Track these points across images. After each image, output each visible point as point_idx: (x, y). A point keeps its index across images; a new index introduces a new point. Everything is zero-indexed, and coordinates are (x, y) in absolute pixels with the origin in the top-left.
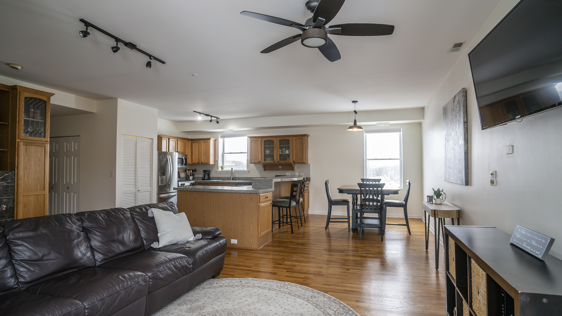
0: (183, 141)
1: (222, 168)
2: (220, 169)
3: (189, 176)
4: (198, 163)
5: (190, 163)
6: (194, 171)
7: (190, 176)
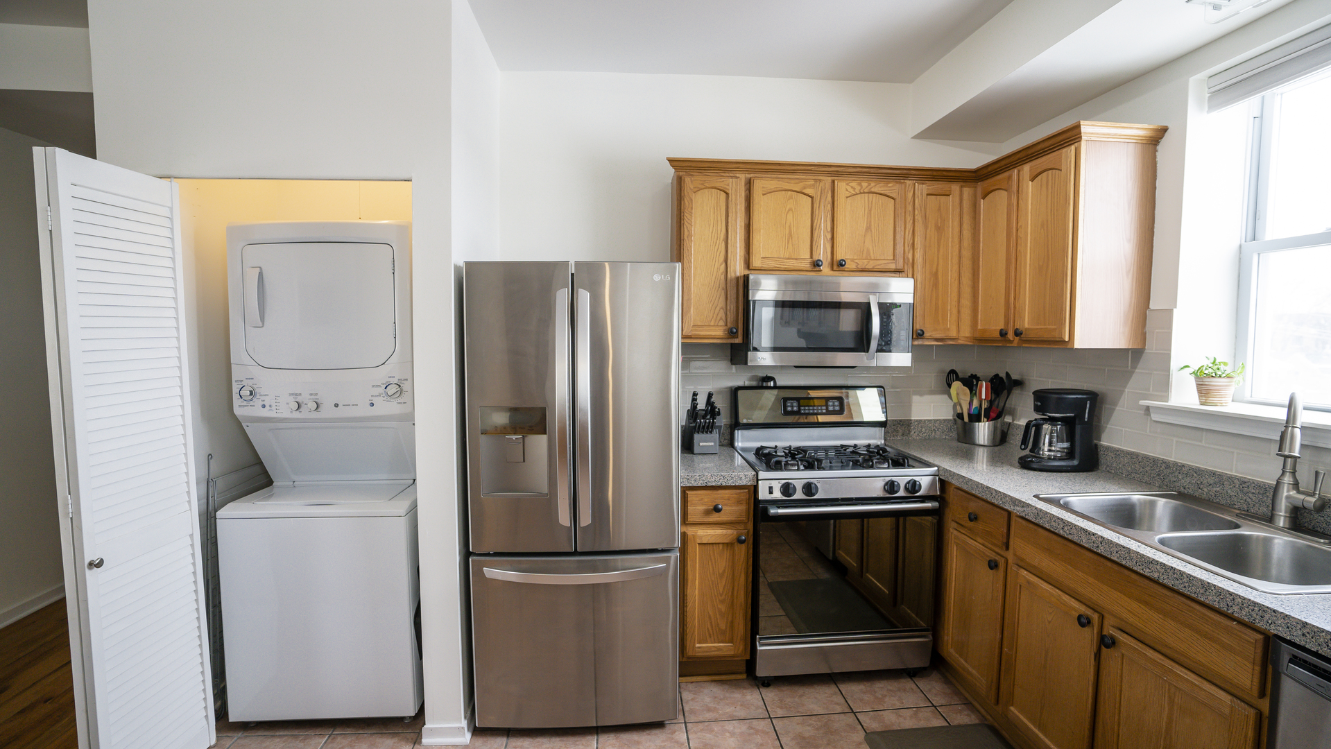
0: (893, 188)
1: (1205, 383)
2: (1183, 395)
3: (966, 419)
4: (1003, 334)
5: (953, 334)
6: (1003, 386)
7: (976, 418)
